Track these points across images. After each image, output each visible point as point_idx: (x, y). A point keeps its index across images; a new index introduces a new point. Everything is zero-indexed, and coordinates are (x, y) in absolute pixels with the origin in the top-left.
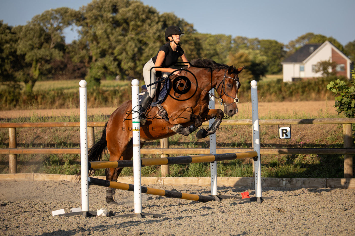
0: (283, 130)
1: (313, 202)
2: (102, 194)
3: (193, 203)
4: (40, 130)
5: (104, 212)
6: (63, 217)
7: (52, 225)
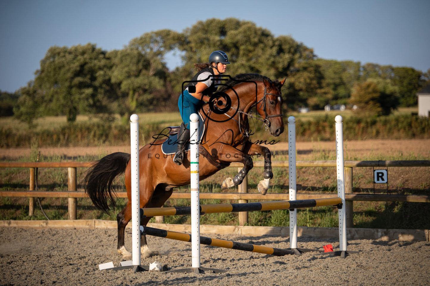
0: (378, 173)
1: (406, 258)
2: (167, 244)
3: (267, 257)
5: (157, 266)
6: (110, 271)
7: (95, 281)
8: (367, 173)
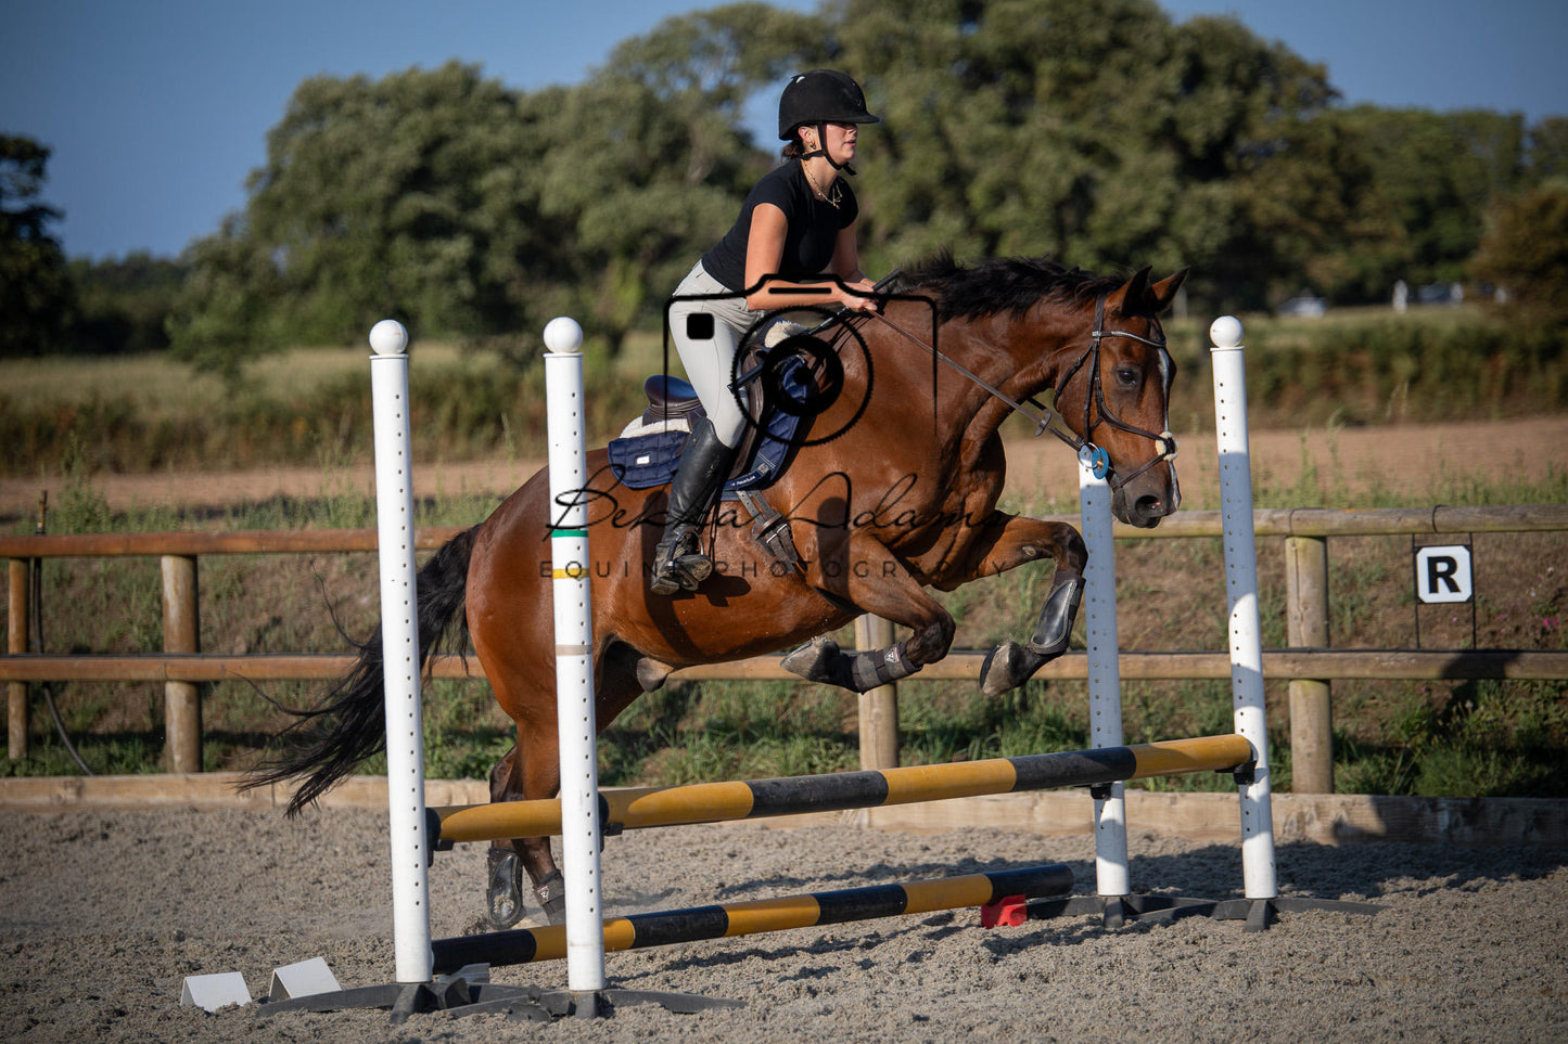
4: (340, 562)
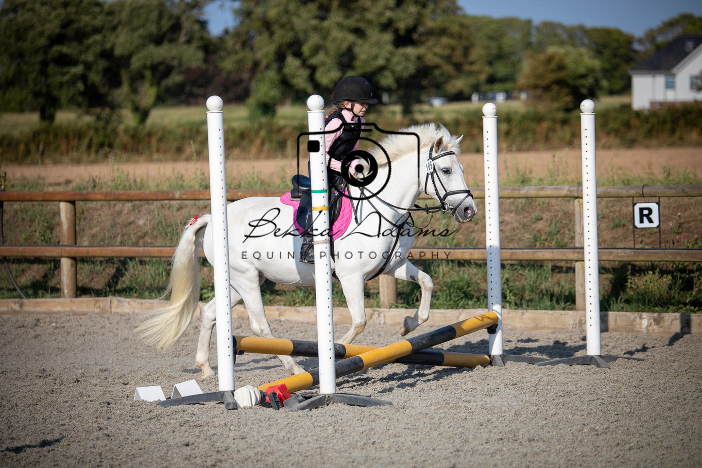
0: (641, 210)
4: (129, 205)
8: (612, 209)
